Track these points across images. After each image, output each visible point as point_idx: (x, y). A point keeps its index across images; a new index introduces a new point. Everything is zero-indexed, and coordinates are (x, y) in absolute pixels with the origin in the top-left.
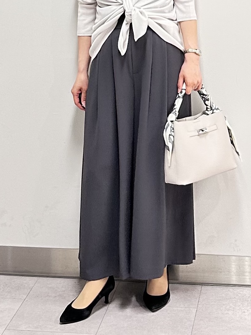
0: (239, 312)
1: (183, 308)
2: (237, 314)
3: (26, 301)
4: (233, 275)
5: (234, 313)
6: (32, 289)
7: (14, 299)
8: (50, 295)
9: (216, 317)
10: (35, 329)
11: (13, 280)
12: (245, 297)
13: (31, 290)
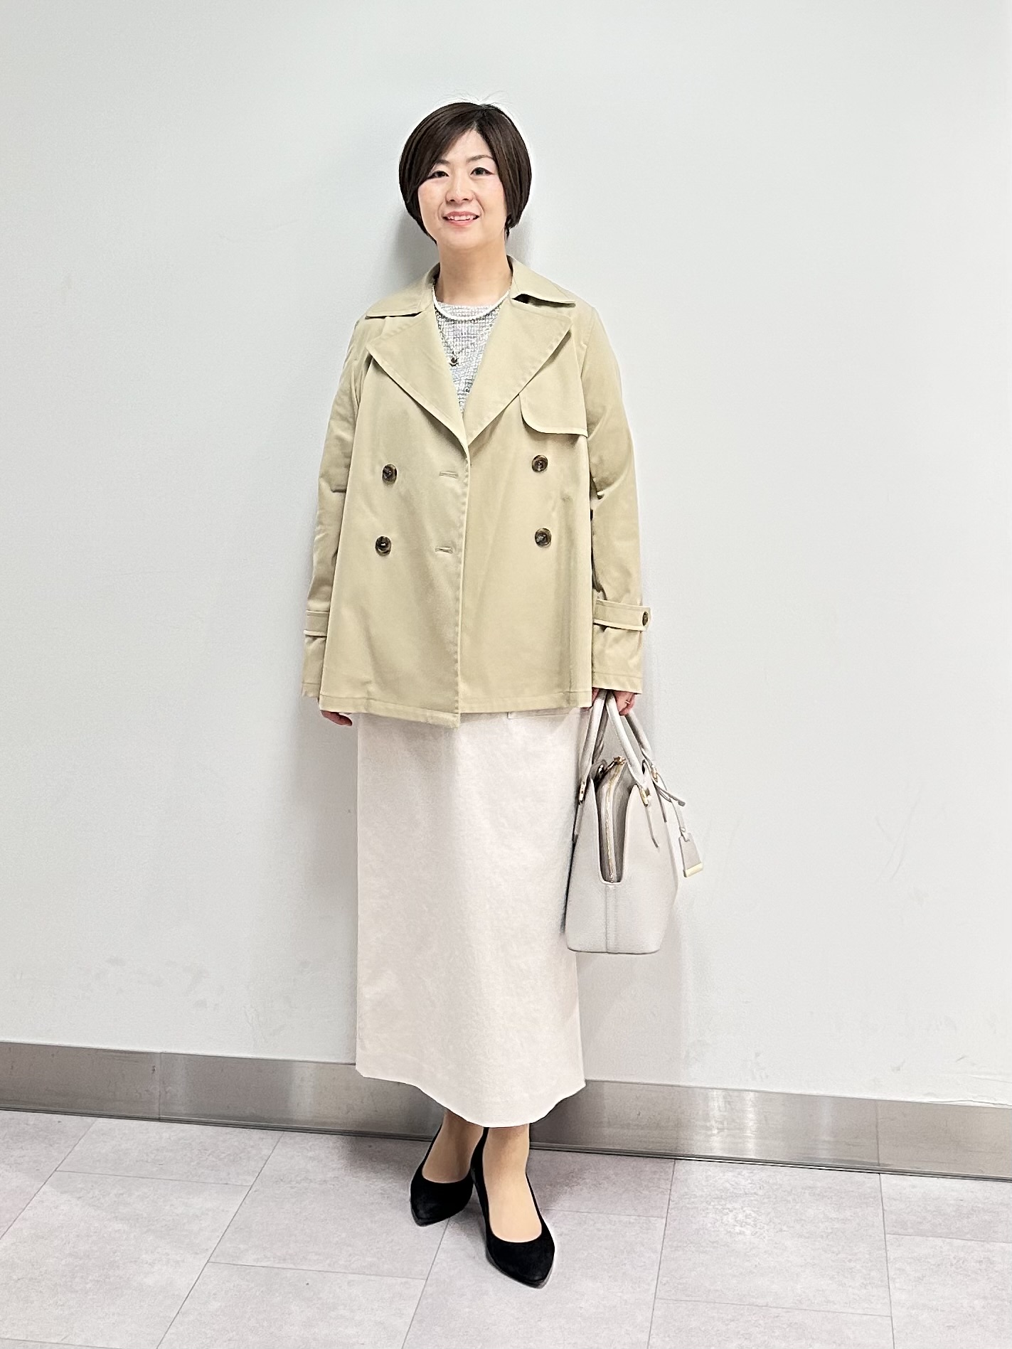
1: (634, 1217)
2: (764, 1234)
3: (255, 1191)
6: (266, 1161)
7: (226, 1186)
8: (311, 1178)
10: (279, 1263)
11: (220, 1139)
12: (780, 1191)
13: (265, 1164)
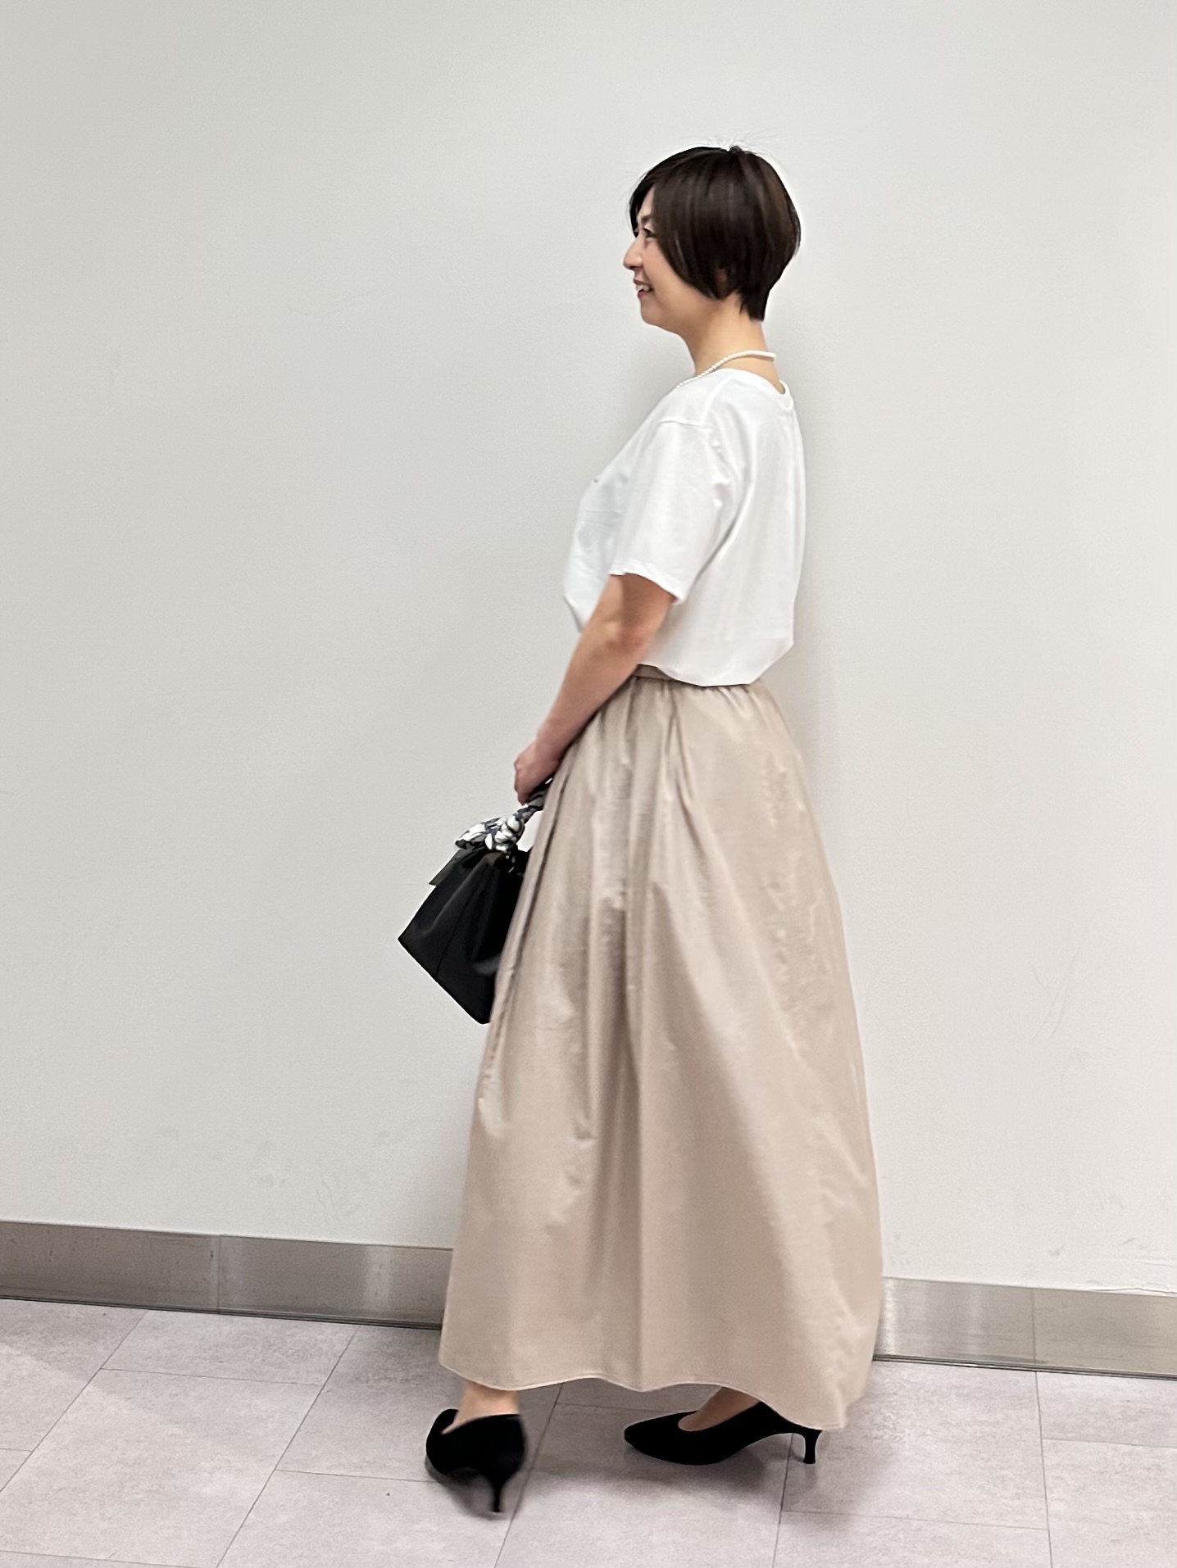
0: (909, 1435)
2: (905, 1439)
3: (328, 1391)
4: (889, 1331)
5: (896, 1437)
6: (341, 1357)
7: (295, 1386)
8: (391, 1376)
9: (847, 1448)
10: (355, 1471)
11: (288, 1333)
12: (922, 1391)
13: (338, 1361)
